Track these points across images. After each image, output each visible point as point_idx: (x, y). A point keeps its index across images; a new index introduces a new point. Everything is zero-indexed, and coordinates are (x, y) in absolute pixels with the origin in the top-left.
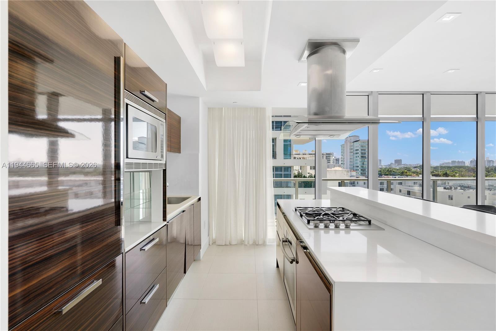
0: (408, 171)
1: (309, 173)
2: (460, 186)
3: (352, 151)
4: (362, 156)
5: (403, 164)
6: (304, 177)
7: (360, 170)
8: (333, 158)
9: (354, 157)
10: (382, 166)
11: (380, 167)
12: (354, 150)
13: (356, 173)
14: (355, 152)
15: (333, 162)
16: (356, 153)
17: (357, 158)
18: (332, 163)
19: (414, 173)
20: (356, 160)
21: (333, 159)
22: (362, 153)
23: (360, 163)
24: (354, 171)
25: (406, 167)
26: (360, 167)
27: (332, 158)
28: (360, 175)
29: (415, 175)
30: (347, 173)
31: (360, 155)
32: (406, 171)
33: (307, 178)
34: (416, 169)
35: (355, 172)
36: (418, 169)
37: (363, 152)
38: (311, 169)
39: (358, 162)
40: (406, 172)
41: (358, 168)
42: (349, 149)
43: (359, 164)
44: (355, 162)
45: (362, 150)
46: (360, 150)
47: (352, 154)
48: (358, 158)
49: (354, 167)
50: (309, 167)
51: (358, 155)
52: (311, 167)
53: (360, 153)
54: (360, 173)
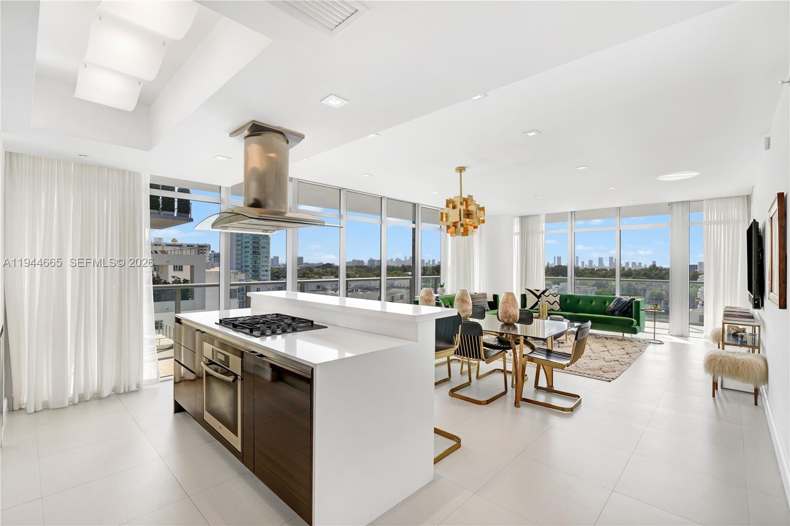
0: (310, 271)
1: (173, 277)
2: (360, 288)
3: (240, 243)
4: (254, 252)
5: (305, 264)
6: (165, 283)
7: (251, 271)
8: (210, 252)
9: (242, 253)
10: (279, 265)
11: (278, 267)
12: (242, 243)
13: (246, 275)
14: (244, 245)
15: (209, 259)
16: (246, 247)
17: (246, 254)
18: (208, 261)
19: (316, 274)
20: (246, 257)
21: (210, 254)
22: (254, 247)
23: (251, 261)
24: (242, 272)
25: (308, 267)
26: (251, 266)
27: (208, 253)
28: (250, 278)
29: (317, 276)
30: (235, 275)
31: (250, 250)
32: (308, 272)
33: (170, 284)
34: (318, 269)
35: (244, 274)
36: (321, 270)
37: (255, 245)
38: (174, 270)
39: (248, 259)
40: (308, 274)
41: (248, 268)
42: (235, 240)
43: (250, 263)
44: (244, 259)
45: (254, 242)
46: (251, 242)
47: (240, 247)
48: (248, 254)
49: (242, 266)
50: (171, 268)
51: (248, 249)
52: (174, 267)
53: (251, 247)
54: (251, 276)
